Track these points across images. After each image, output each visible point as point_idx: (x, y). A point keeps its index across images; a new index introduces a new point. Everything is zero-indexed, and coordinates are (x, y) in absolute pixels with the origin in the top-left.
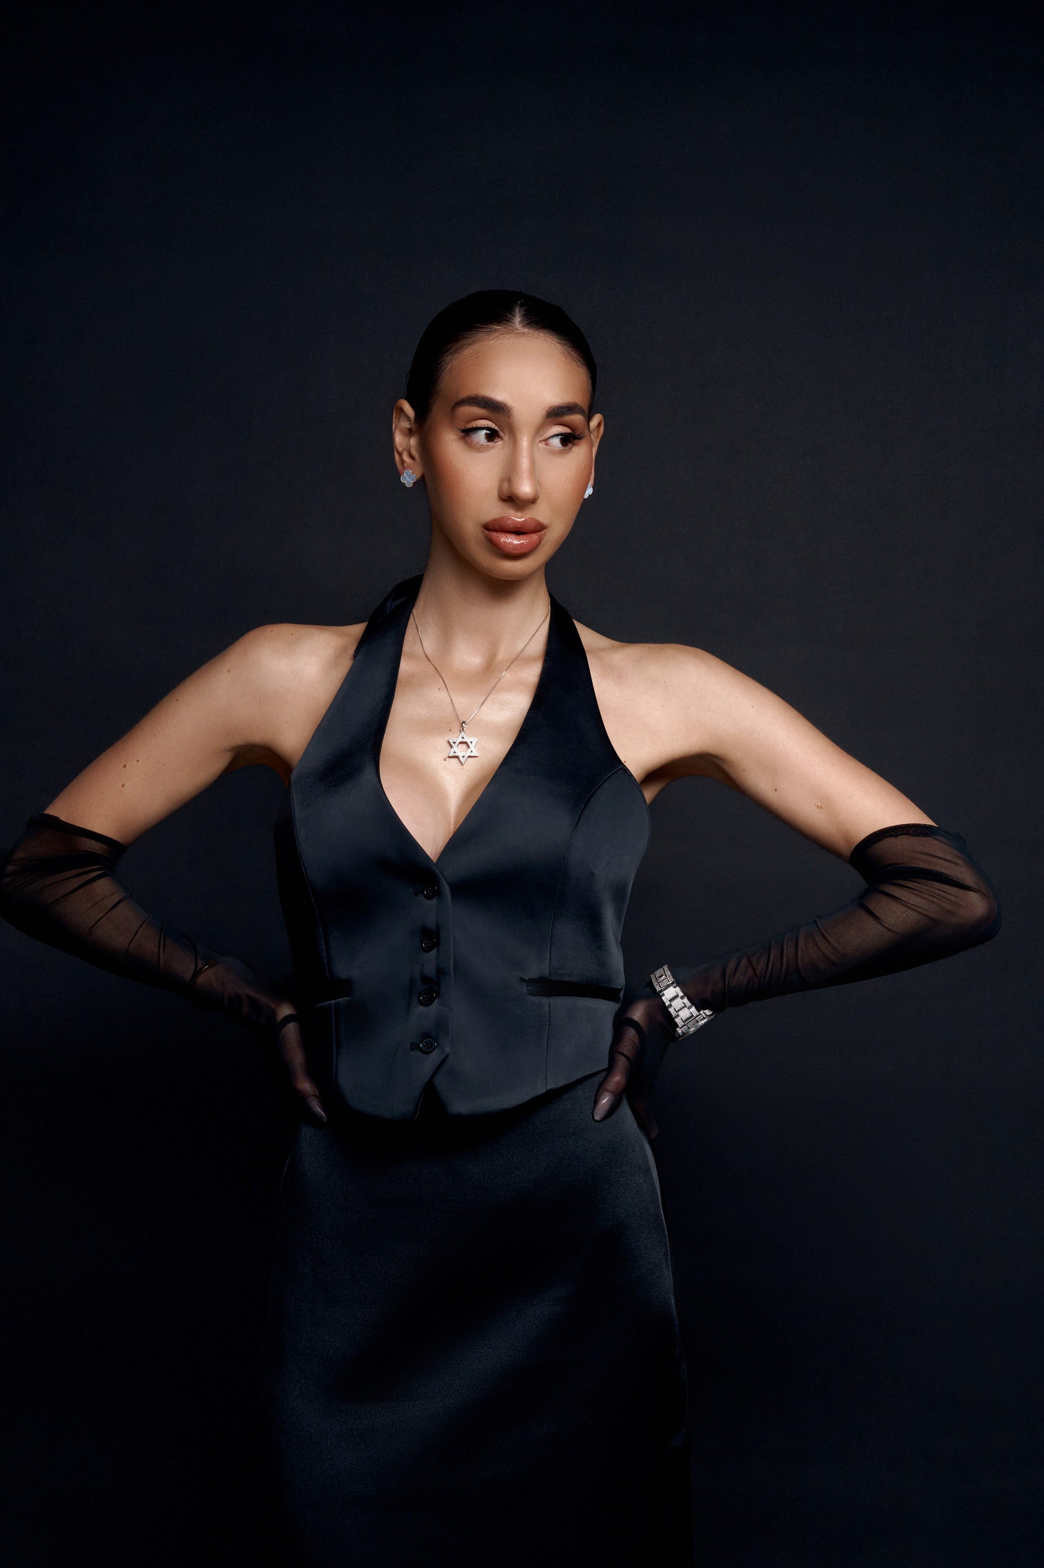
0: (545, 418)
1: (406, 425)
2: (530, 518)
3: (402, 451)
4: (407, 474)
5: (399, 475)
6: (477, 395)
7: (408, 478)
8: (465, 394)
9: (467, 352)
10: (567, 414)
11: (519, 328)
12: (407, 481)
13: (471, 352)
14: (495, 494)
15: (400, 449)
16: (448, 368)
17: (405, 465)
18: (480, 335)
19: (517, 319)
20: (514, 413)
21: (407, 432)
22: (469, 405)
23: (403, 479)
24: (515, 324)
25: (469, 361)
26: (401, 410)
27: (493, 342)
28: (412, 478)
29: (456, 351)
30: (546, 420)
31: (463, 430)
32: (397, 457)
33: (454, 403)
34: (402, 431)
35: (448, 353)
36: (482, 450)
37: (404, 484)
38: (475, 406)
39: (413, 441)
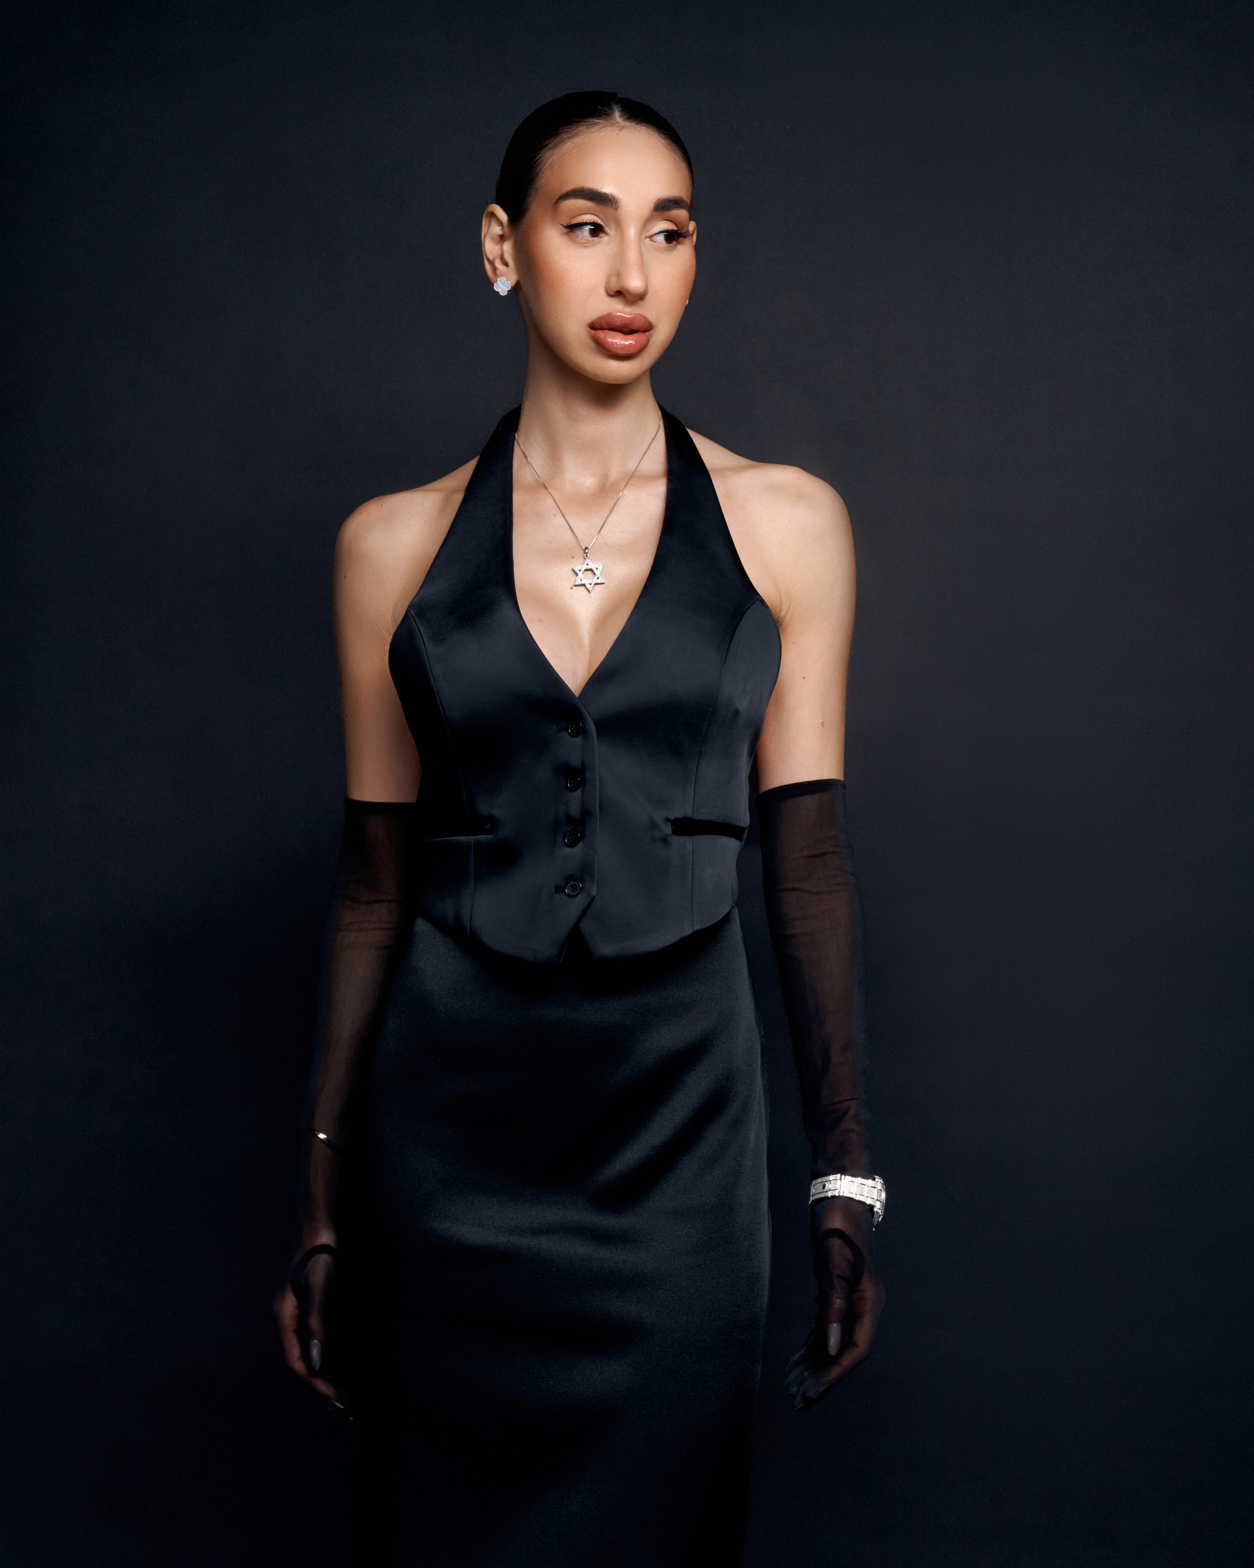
0: (653, 211)
1: (497, 230)
2: (639, 314)
3: (494, 259)
4: (501, 282)
5: (491, 284)
6: (583, 187)
7: (501, 286)
8: (569, 187)
9: (568, 145)
10: (674, 208)
11: (621, 122)
12: (500, 289)
13: (573, 145)
14: (602, 291)
15: (491, 258)
16: (548, 164)
17: (498, 272)
18: (581, 129)
19: (617, 114)
20: (622, 205)
21: (498, 239)
22: (574, 198)
23: (497, 288)
24: (615, 118)
25: (571, 154)
26: (493, 215)
27: (595, 134)
28: (506, 286)
29: (557, 145)
30: (654, 213)
31: (569, 226)
32: (487, 266)
33: (557, 198)
34: (492, 238)
35: (547, 149)
36: (586, 245)
37: (498, 292)
38: (581, 198)
39: (507, 247)
